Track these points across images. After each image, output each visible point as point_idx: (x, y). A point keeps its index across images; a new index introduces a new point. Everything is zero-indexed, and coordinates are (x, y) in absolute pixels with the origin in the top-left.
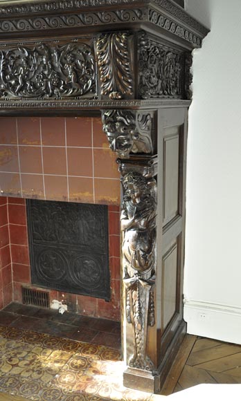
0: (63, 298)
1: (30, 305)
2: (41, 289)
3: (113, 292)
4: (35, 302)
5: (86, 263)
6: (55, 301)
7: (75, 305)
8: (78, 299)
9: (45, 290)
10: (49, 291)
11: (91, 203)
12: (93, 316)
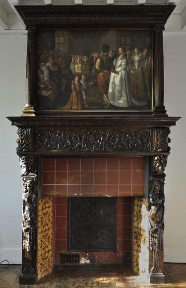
0: (87, 256)
1: (67, 264)
2: (75, 253)
3: (118, 247)
4: (70, 261)
5: (103, 233)
6: (82, 258)
7: (95, 258)
8: (96, 255)
9: (77, 253)
10: (79, 253)
11: (130, 196)
12: (105, 263)
